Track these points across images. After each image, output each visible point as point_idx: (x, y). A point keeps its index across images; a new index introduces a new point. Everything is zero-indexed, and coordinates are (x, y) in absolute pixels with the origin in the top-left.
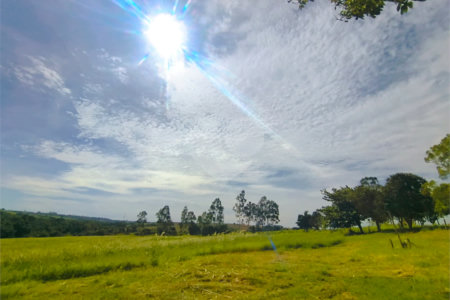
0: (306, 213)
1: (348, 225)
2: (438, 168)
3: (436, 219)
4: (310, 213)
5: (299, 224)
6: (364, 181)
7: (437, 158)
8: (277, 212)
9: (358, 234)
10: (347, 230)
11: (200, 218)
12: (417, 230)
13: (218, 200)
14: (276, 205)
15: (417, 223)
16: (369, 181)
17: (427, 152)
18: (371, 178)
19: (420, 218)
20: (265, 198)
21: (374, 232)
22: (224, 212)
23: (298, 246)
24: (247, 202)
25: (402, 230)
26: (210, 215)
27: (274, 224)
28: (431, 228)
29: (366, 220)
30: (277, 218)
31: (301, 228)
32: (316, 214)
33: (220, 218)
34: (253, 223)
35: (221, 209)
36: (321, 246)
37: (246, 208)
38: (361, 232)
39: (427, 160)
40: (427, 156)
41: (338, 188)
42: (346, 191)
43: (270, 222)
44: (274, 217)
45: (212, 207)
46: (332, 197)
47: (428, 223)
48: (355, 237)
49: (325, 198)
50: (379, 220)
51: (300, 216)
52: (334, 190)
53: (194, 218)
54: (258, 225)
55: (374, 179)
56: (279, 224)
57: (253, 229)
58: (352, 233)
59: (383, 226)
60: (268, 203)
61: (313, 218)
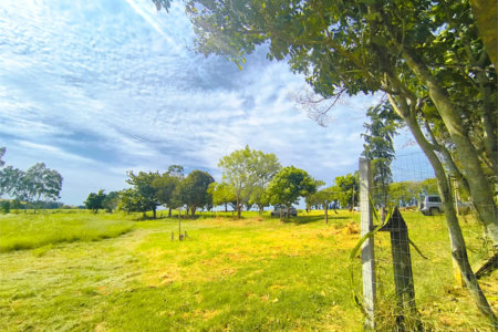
0: (102, 192)
1: (143, 210)
4: (107, 193)
5: (87, 203)
6: (172, 168)
8: (58, 187)
14: (60, 178)
16: (176, 169)
18: (178, 167)
30: (57, 194)
32: (114, 195)
36: (105, 237)
44: (52, 191)
51: (92, 195)
55: (180, 169)
56: (58, 201)
60: (45, 173)
61: (109, 199)
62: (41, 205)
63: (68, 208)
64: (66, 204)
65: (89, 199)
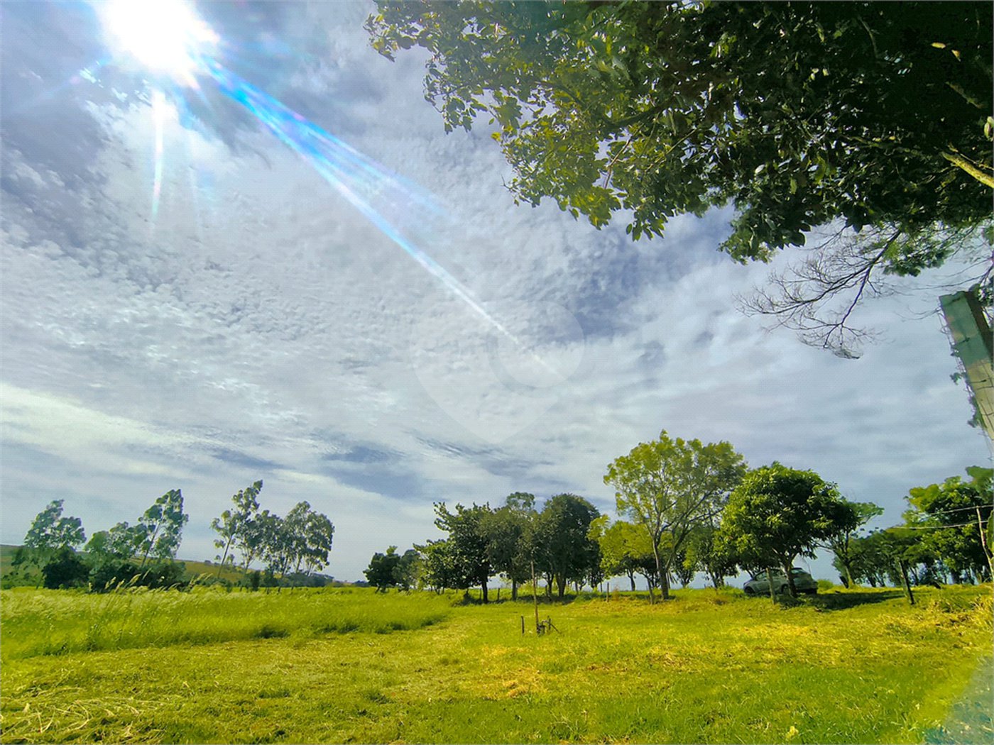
0: (391, 550)
1: (464, 585)
2: (617, 494)
3: (600, 580)
4: (401, 552)
5: (369, 574)
6: (512, 499)
7: (619, 477)
8: (327, 544)
9: (478, 602)
10: (460, 593)
11: (99, 539)
12: (569, 599)
13: (176, 496)
14: (329, 526)
15: (571, 587)
16: (521, 501)
17: (610, 466)
18: (525, 495)
19: (578, 577)
20: (305, 506)
21: (505, 600)
22: (185, 530)
23: (350, 628)
24: (260, 511)
25: (548, 599)
26: (140, 535)
27: (314, 570)
28: (588, 597)
29: (498, 575)
30: (325, 556)
31: (372, 583)
32: (411, 556)
33: (169, 543)
34: (259, 565)
35: (178, 519)
36: (398, 627)
37: (251, 524)
38: (485, 600)
39: (606, 479)
40: (607, 473)
41: (468, 506)
42: (479, 513)
43: (304, 566)
44: (318, 553)
45: (154, 513)
46: (452, 522)
47: (587, 587)
48: (472, 608)
49: (438, 523)
50: (518, 577)
51: (377, 557)
52: (459, 507)
53: (80, 537)
54: (269, 572)
55: (529, 498)
56: (326, 571)
57: (255, 581)
58: (468, 600)
59: (523, 590)
60: (310, 519)
61: (404, 564)
62: (300, 580)
63: (339, 584)
64: (336, 578)
65: (373, 564)
